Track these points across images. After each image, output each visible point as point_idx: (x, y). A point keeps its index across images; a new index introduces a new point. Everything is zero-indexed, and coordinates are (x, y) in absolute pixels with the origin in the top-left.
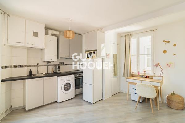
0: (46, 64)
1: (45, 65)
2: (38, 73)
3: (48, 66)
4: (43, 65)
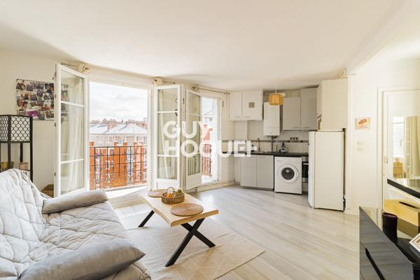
0: (270, 139)
1: (269, 141)
2: (259, 151)
3: (273, 142)
4: (266, 141)
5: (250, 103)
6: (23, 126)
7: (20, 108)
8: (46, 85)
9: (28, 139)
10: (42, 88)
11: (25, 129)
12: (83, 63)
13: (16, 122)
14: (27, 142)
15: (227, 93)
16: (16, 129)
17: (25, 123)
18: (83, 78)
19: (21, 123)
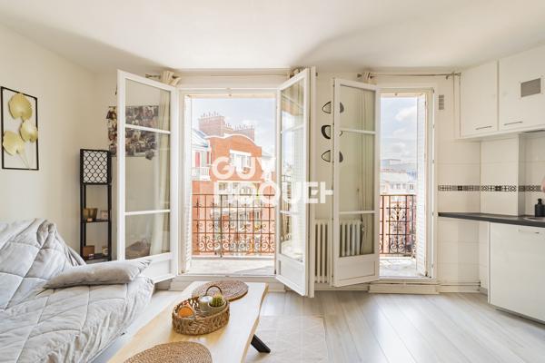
5: (524, 85)
6: (98, 163)
7: (111, 142)
8: (136, 109)
9: (105, 180)
10: (132, 115)
11: (101, 167)
12: (171, 70)
13: (89, 159)
14: (104, 184)
15: (452, 74)
16: (90, 167)
17: (101, 159)
18: (170, 92)
19: (96, 159)
